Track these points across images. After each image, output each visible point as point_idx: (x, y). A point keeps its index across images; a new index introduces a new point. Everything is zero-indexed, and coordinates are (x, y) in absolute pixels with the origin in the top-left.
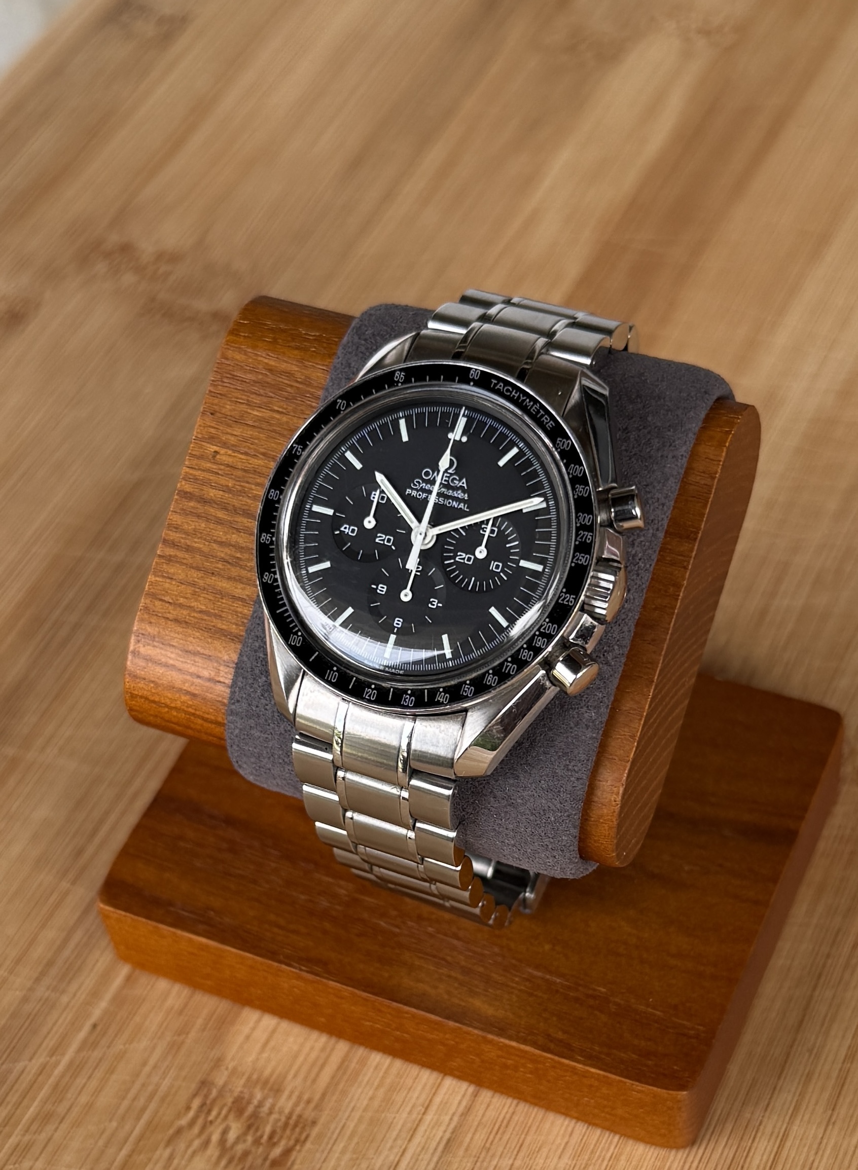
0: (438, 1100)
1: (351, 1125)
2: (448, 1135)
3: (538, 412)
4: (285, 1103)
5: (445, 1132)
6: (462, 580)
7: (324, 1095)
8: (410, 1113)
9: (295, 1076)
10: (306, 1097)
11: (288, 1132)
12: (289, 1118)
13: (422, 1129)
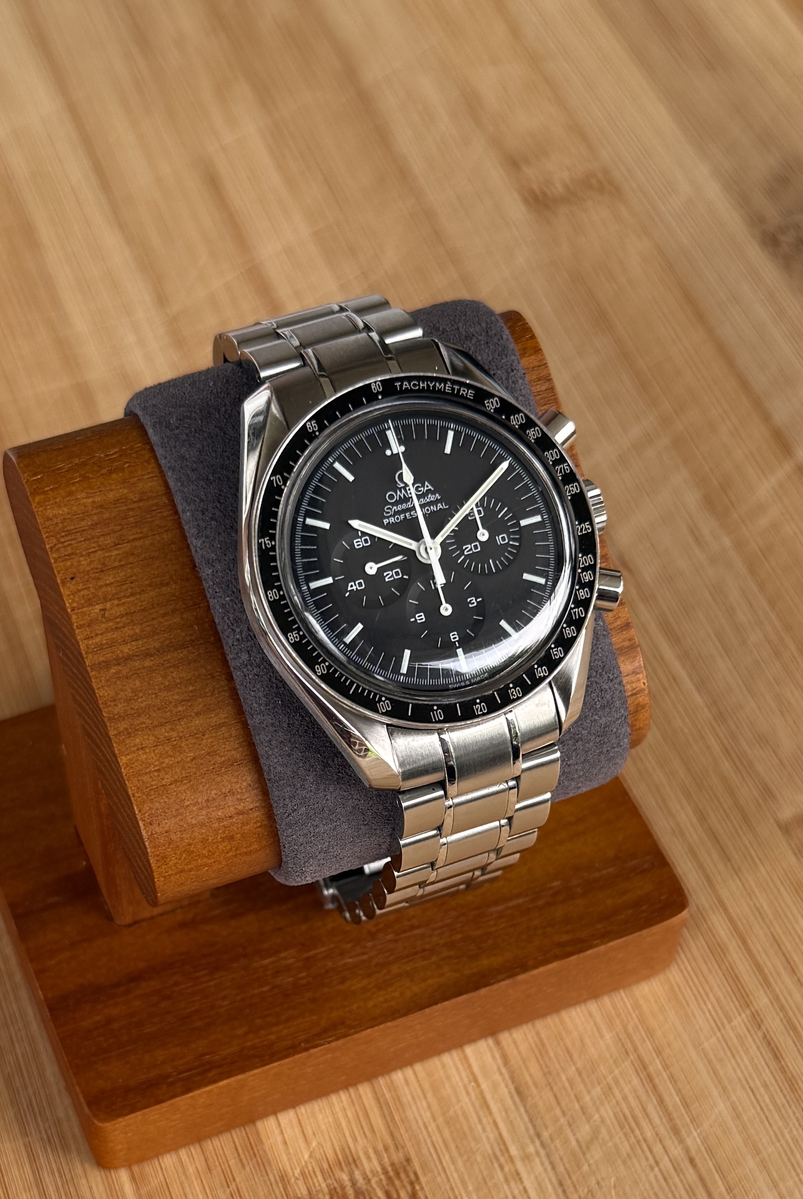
0: (476, 1069)
1: (437, 1138)
2: (512, 1087)
3: (453, 389)
4: (371, 1165)
5: (507, 1086)
6: (483, 568)
7: (392, 1135)
8: (468, 1094)
9: (355, 1140)
10: (380, 1147)
11: (397, 1183)
12: (386, 1172)
13: (488, 1097)
